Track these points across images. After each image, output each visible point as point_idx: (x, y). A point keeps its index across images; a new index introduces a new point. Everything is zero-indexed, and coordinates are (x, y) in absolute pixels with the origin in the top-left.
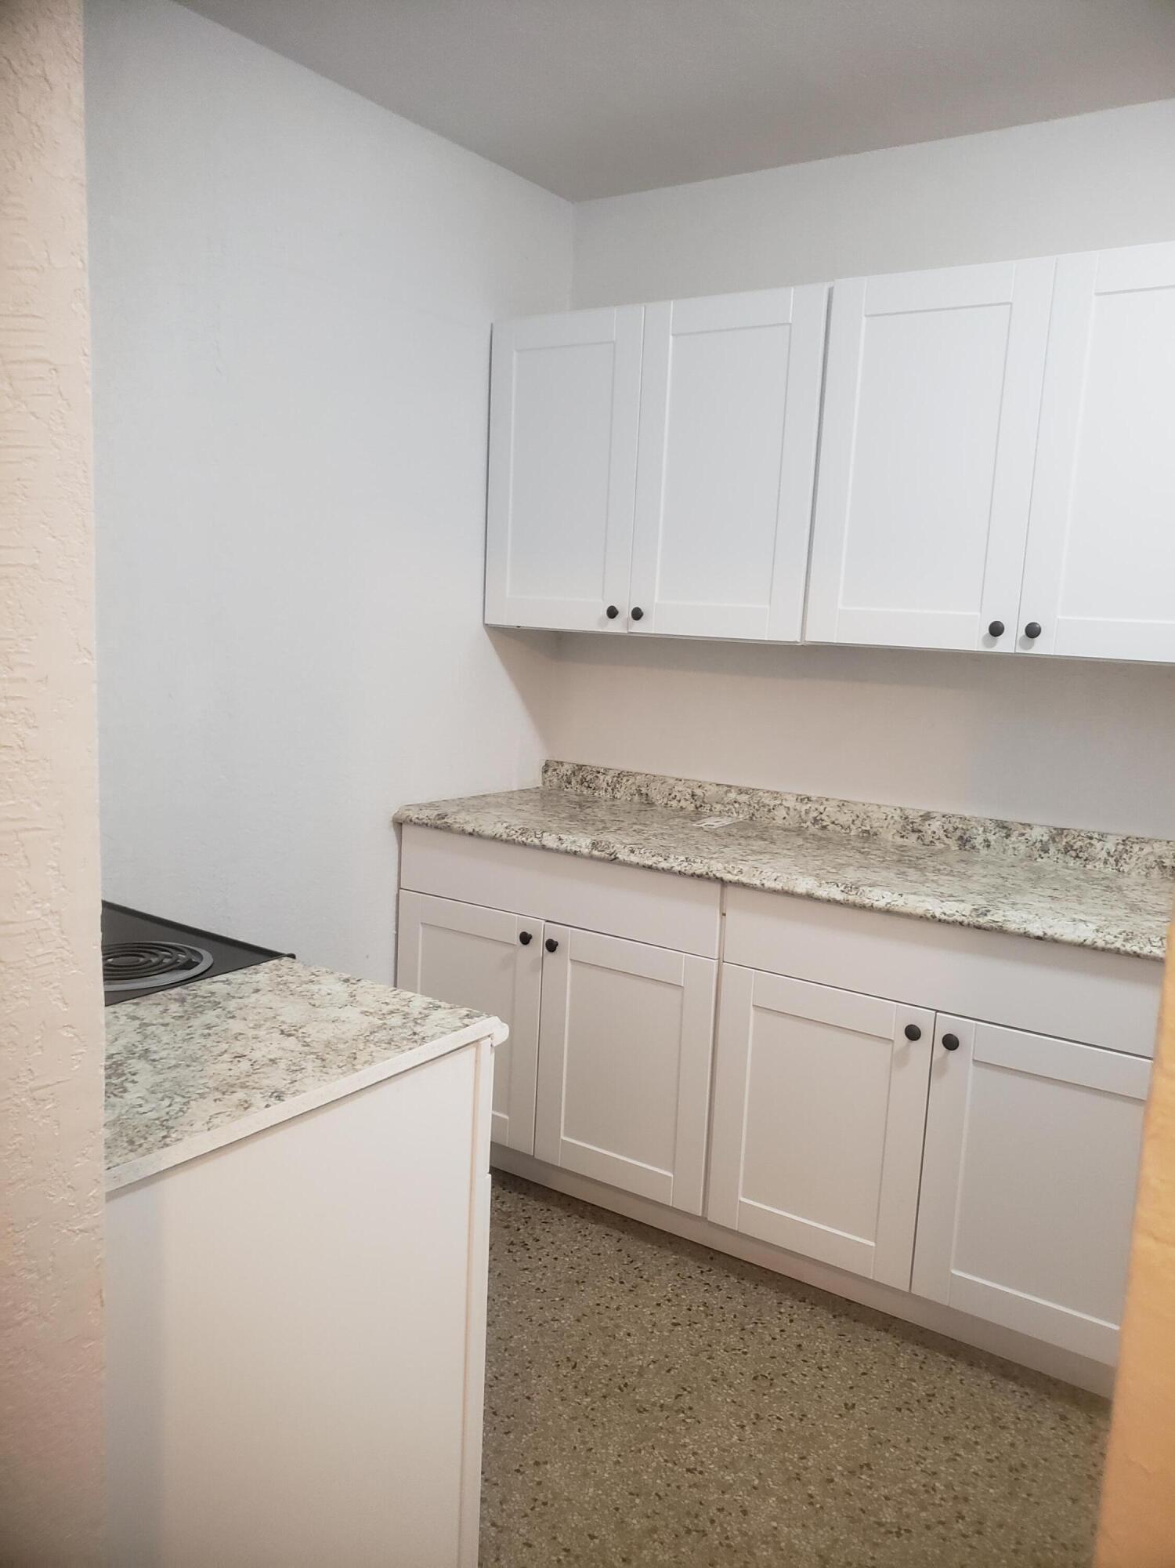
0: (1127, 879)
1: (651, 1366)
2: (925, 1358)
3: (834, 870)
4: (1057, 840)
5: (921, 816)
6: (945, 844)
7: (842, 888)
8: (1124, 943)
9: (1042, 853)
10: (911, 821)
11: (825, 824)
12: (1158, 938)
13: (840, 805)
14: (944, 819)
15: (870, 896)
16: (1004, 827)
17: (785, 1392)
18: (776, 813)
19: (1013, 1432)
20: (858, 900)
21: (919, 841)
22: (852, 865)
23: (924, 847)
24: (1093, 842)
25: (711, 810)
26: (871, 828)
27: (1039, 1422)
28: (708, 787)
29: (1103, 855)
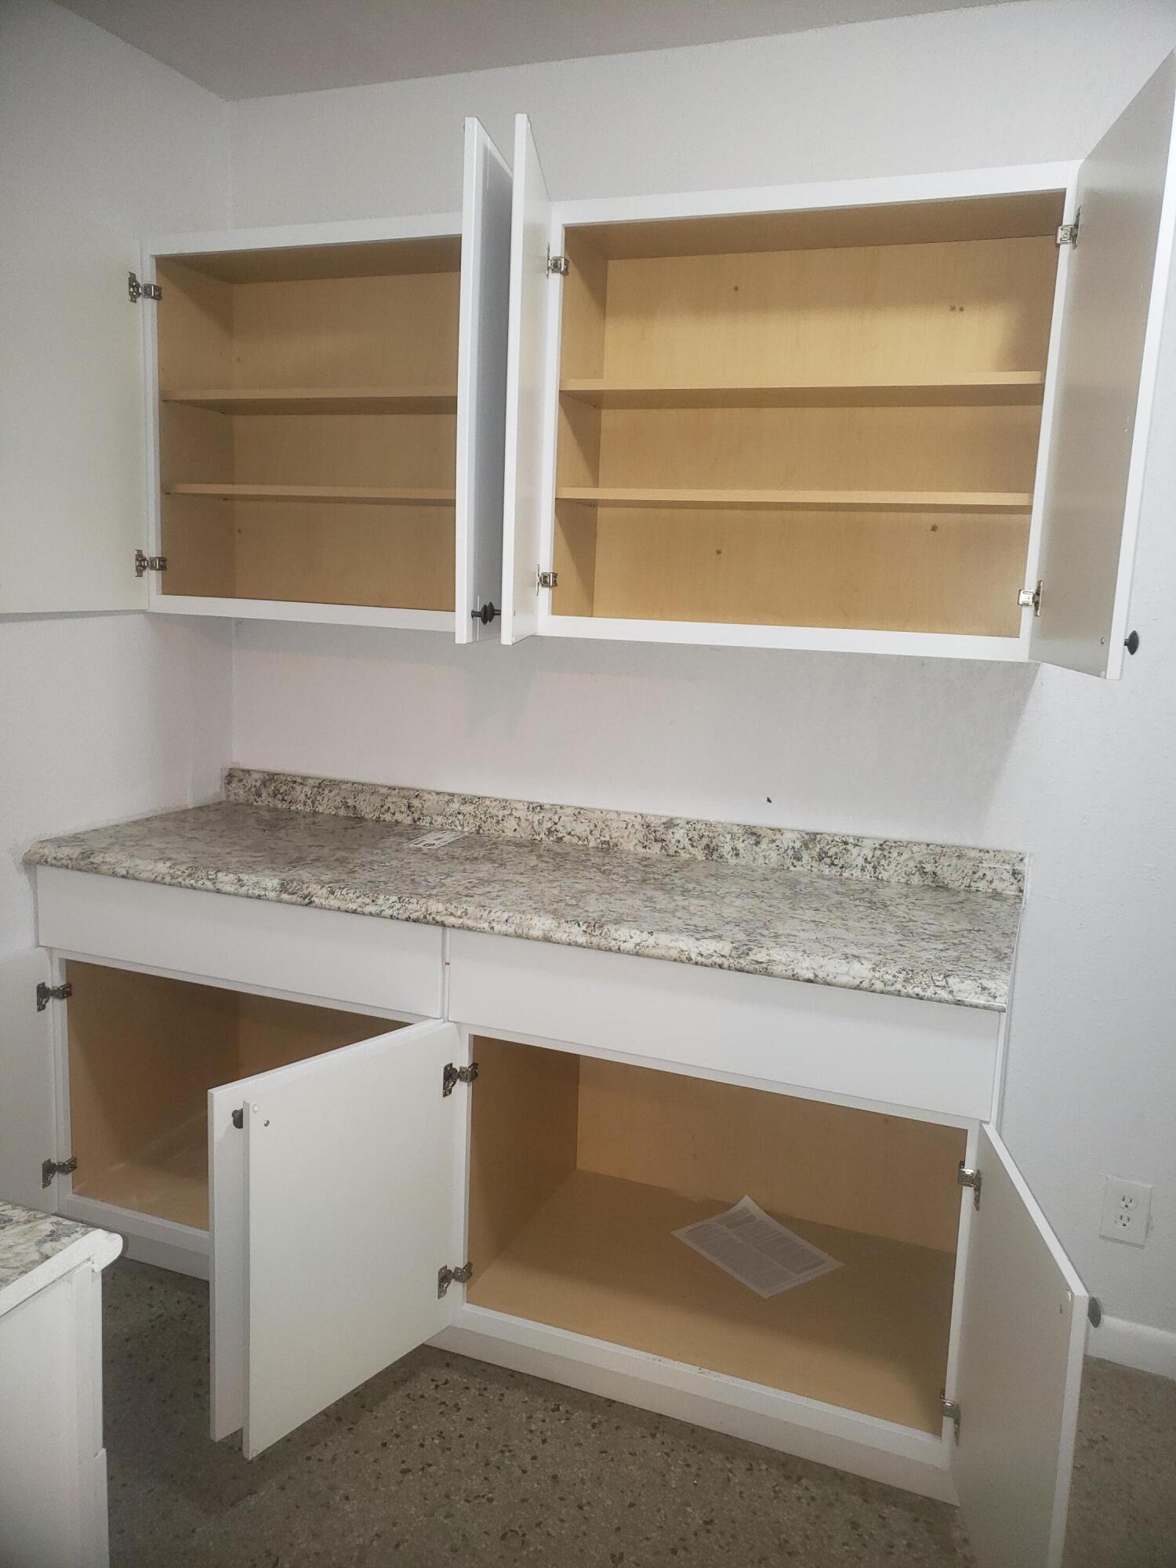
0: (887, 889)
1: (375, 1543)
2: (699, 1469)
3: (574, 902)
4: (810, 846)
5: (664, 824)
6: (690, 854)
7: (584, 928)
8: (904, 984)
9: (794, 861)
10: (653, 829)
11: (560, 835)
12: (942, 976)
13: (577, 813)
14: (688, 826)
15: (616, 935)
16: (753, 834)
17: (540, 1551)
18: (505, 824)
19: (803, 1557)
20: (603, 942)
21: (663, 851)
22: (593, 891)
23: (668, 860)
24: (848, 847)
25: (431, 823)
26: (611, 838)
27: (829, 1537)
28: (426, 796)
29: (860, 861)
